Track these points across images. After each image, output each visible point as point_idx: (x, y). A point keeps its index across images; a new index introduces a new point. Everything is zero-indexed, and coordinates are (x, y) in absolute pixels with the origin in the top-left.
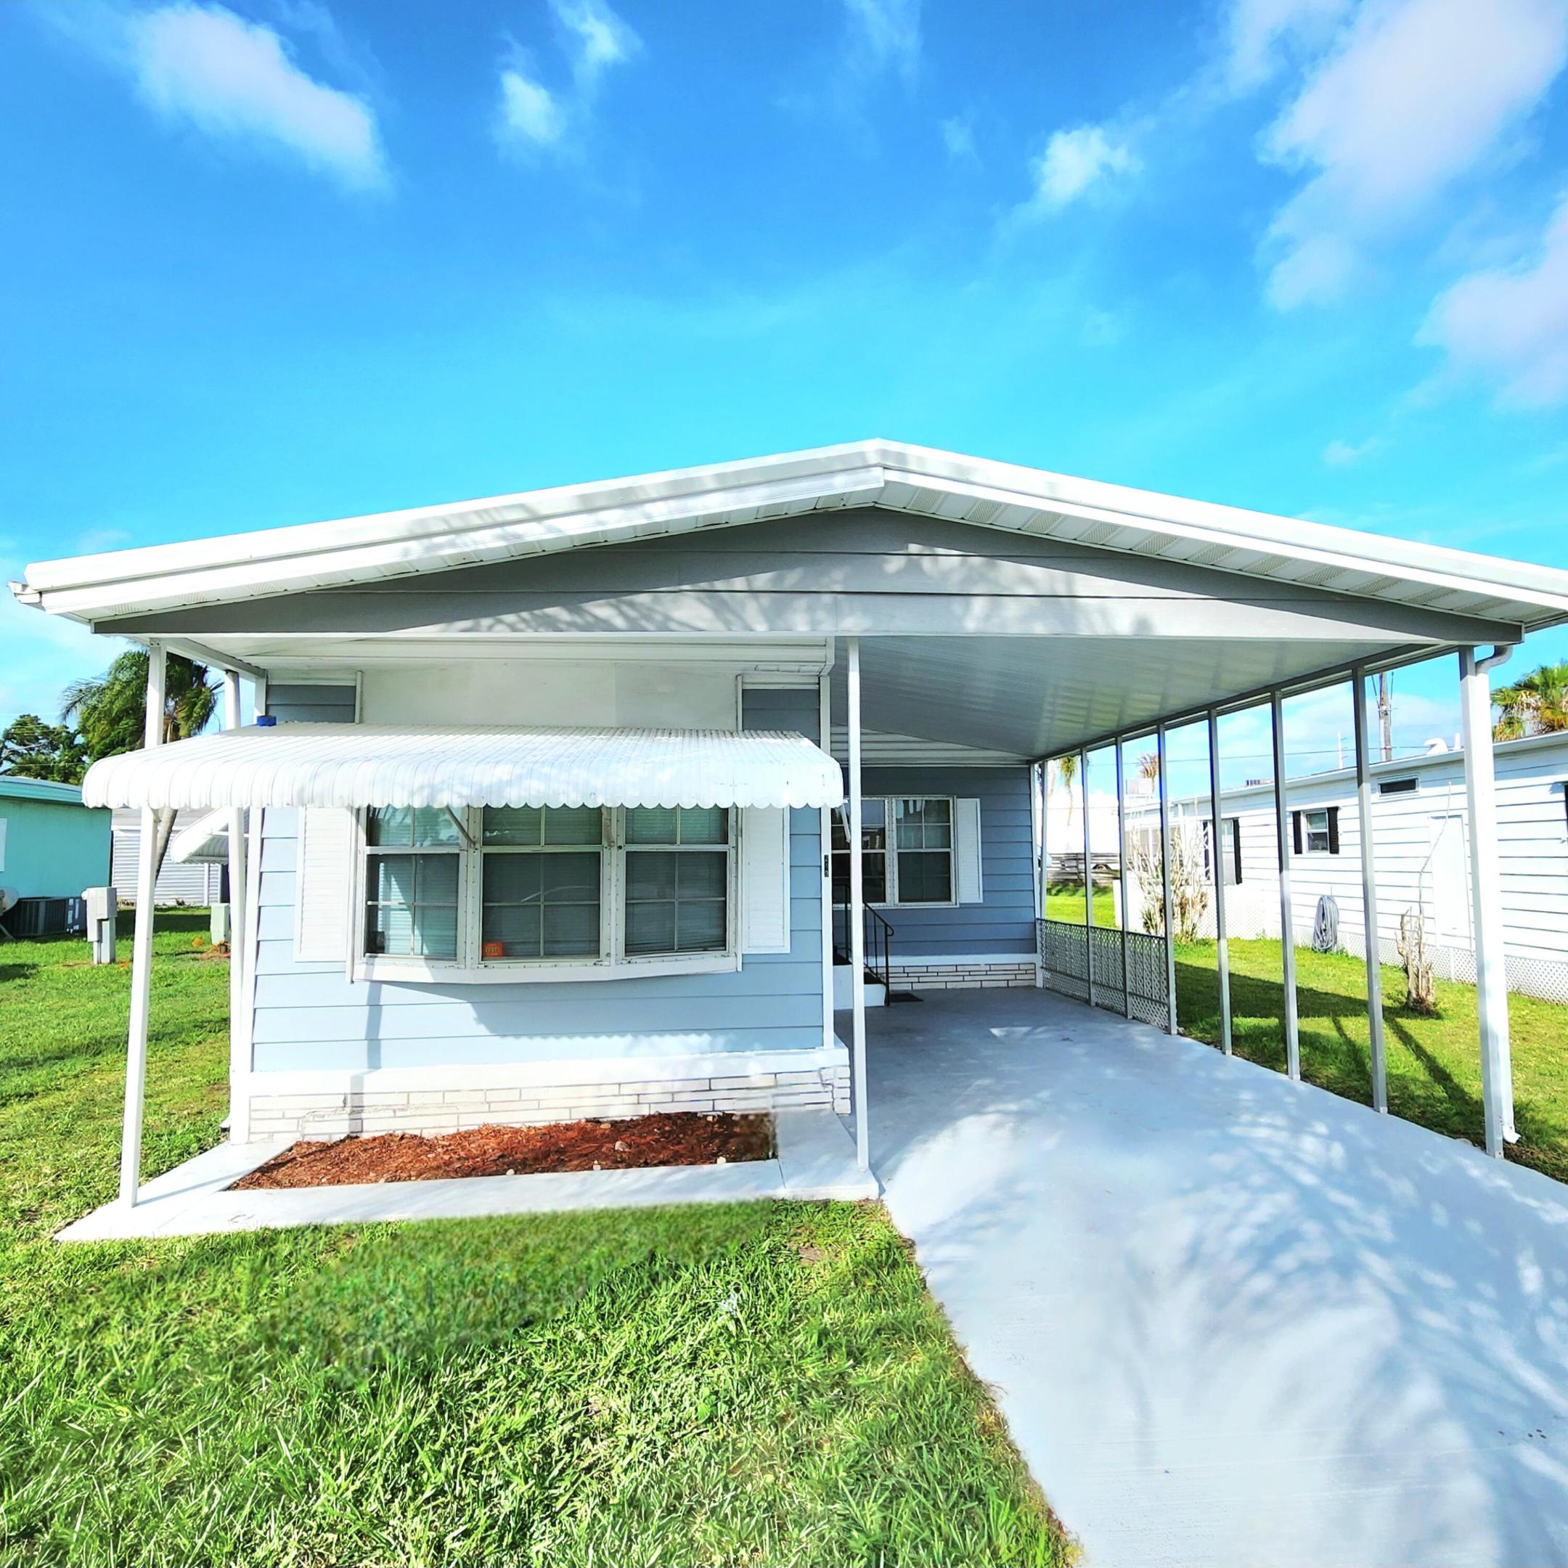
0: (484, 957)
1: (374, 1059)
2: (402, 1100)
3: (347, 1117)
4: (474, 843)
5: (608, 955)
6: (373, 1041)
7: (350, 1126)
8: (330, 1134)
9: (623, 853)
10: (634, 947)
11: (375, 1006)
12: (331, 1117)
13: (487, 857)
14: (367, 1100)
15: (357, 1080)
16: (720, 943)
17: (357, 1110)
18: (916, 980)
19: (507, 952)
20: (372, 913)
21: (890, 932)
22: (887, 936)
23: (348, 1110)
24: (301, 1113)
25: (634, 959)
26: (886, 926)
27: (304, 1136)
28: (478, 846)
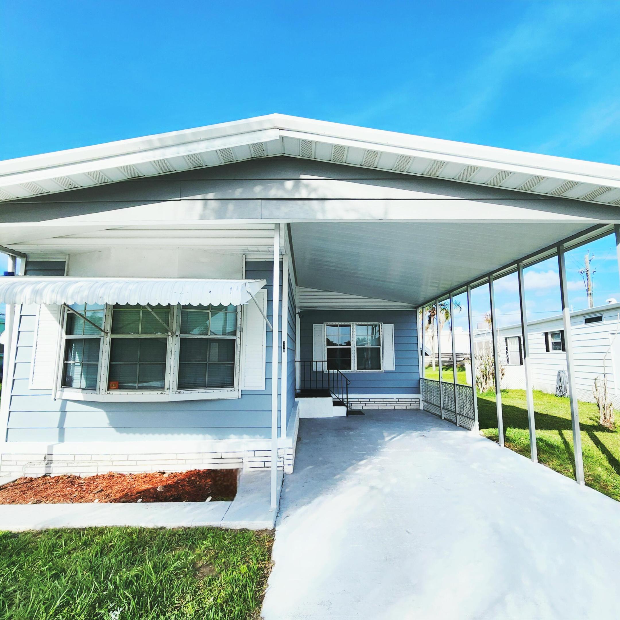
0: (109, 388)
1: (61, 437)
2: (72, 458)
3: (44, 465)
4: (107, 333)
5: (168, 389)
6: (61, 428)
7: (46, 470)
8: (37, 474)
9: (178, 339)
10: (182, 385)
11: (63, 411)
12: (38, 466)
13: (113, 340)
14: (54, 458)
15: (51, 447)
16: (231, 384)
17: (49, 463)
18: (364, 405)
19: (120, 387)
20: (66, 367)
21: (348, 383)
22: (347, 384)
23: (46, 462)
24: (24, 463)
25: (182, 391)
26: (347, 380)
27: (25, 474)
28: (109, 334)
